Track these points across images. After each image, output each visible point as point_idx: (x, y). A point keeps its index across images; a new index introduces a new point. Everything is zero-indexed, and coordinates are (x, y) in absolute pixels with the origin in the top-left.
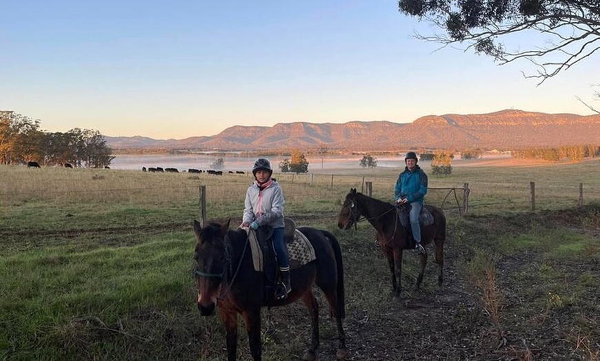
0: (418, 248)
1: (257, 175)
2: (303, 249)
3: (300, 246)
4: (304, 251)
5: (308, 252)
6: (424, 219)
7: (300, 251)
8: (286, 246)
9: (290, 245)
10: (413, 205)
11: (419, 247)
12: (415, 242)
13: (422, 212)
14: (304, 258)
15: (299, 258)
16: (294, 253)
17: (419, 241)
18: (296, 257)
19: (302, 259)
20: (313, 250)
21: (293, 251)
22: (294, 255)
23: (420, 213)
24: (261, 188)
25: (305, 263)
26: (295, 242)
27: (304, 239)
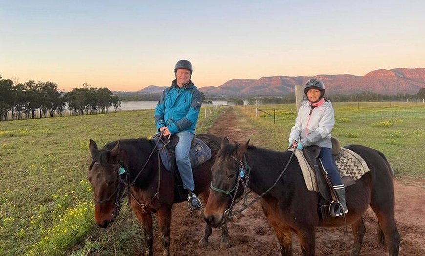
0: (191, 201)
1: (309, 94)
2: (352, 164)
3: (349, 161)
4: (355, 165)
5: (359, 165)
6: (197, 155)
7: (350, 166)
8: (335, 164)
9: (338, 162)
10: (181, 136)
11: (192, 199)
12: (186, 192)
13: (193, 146)
14: (357, 172)
15: (351, 174)
16: (345, 169)
17: (193, 189)
18: (347, 173)
19: (355, 174)
20: (364, 163)
21: (343, 167)
22: (345, 171)
23: (191, 147)
24: (313, 107)
25: (359, 178)
26: (342, 158)
27: (351, 154)
